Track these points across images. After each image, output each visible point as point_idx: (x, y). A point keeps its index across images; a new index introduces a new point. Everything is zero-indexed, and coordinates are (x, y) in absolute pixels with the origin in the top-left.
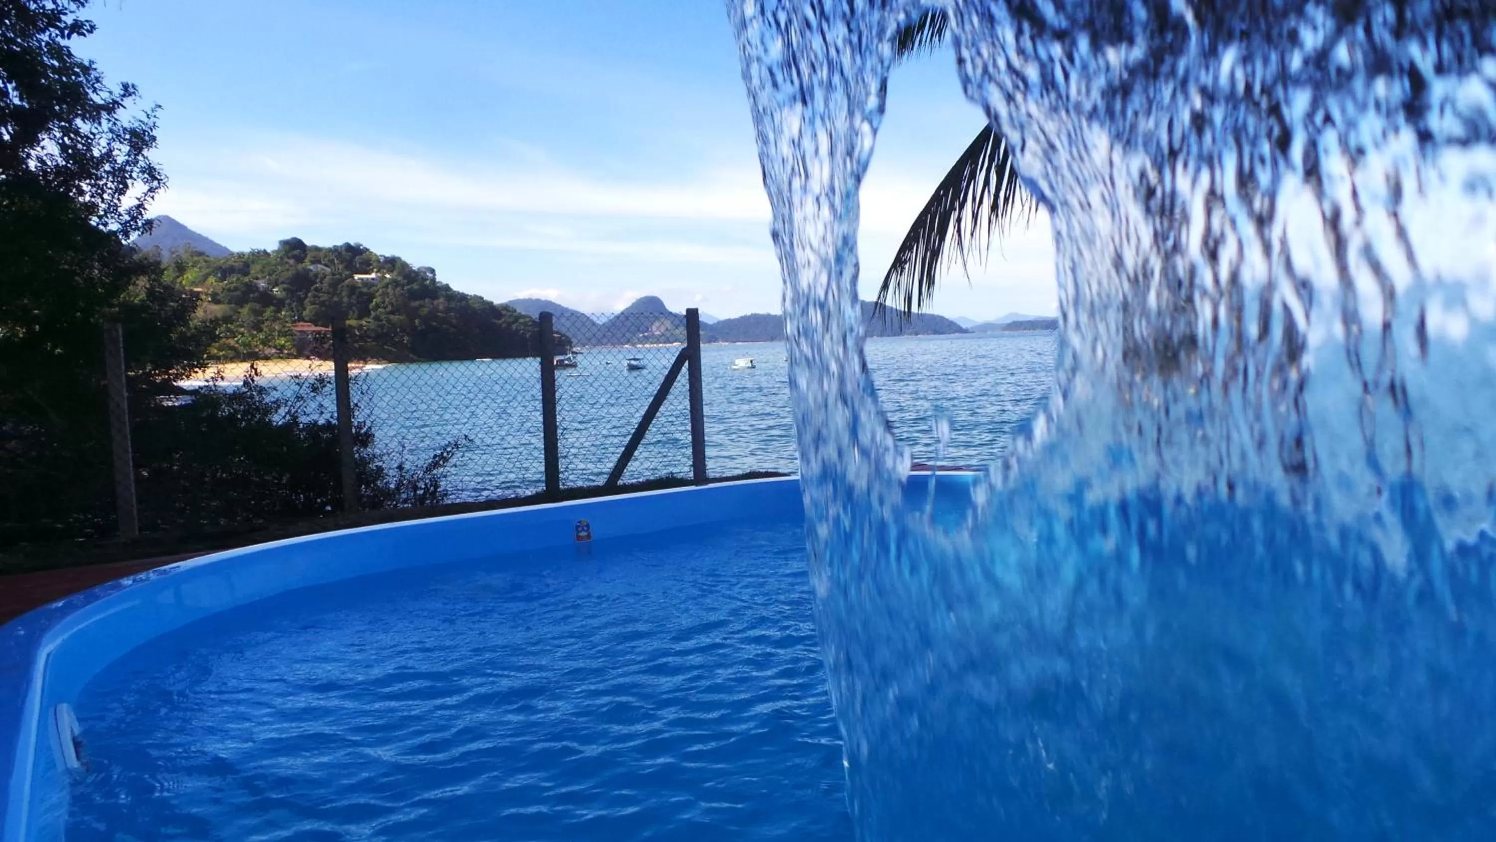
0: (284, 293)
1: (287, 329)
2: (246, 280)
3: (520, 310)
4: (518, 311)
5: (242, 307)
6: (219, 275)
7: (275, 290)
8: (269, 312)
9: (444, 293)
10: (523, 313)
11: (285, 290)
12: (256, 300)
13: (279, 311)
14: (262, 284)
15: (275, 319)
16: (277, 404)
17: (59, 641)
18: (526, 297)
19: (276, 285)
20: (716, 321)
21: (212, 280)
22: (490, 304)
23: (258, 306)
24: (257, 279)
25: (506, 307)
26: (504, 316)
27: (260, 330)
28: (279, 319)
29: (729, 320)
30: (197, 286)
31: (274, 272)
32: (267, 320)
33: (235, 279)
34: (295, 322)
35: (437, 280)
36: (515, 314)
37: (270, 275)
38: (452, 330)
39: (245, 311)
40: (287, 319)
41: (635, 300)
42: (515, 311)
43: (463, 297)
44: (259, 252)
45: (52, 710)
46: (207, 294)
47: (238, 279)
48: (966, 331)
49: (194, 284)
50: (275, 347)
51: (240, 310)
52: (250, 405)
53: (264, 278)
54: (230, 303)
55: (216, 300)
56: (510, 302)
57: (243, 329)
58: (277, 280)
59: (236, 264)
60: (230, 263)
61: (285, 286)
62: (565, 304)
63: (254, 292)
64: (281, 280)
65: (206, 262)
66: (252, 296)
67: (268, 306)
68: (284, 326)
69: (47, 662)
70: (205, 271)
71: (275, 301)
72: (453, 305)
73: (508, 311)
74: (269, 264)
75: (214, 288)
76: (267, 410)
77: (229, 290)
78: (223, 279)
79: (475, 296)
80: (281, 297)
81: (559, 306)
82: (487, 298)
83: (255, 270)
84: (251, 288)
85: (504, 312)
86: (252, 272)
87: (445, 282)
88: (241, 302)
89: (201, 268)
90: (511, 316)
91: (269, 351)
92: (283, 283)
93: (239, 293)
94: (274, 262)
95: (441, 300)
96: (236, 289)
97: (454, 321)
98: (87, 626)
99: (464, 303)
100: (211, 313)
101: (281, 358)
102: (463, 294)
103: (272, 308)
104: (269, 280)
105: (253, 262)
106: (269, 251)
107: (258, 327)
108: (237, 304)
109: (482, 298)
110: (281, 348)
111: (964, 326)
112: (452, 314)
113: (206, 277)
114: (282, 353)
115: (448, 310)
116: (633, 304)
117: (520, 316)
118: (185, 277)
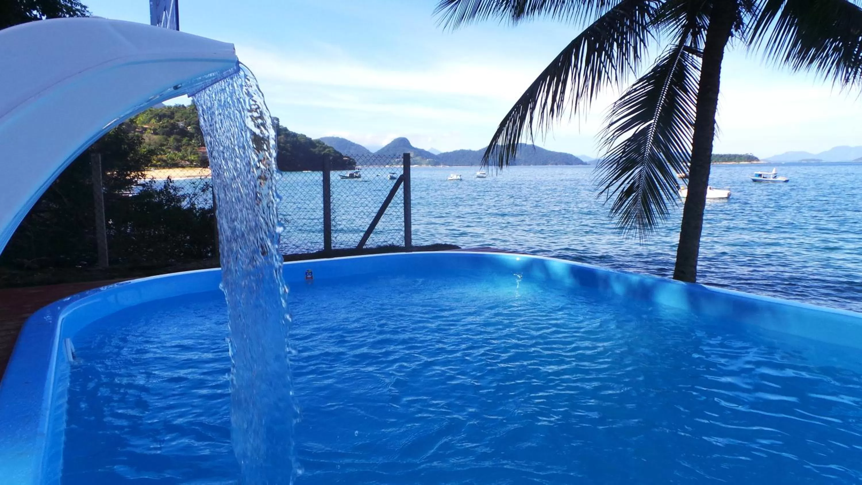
0: (194, 130)
1: (195, 150)
2: (172, 121)
3: (327, 143)
4: (325, 144)
5: (170, 137)
6: (157, 118)
7: (189, 128)
8: (185, 140)
9: (284, 132)
10: (329, 145)
11: (194, 128)
12: (177, 134)
13: (191, 140)
14: (181, 124)
15: (189, 145)
16: (184, 197)
17: (66, 314)
18: (331, 136)
19: (190, 125)
20: (439, 153)
21: (153, 121)
22: (310, 139)
23: (178, 137)
24: (178, 121)
25: (318, 142)
26: (318, 146)
27: (180, 151)
28: (191, 144)
29: (447, 153)
30: (145, 124)
31: (188, 117)
32: (184, 145)
33: (166, 121)
34: (199, 146)
35: (280, 125)
36: (324, 146)
37: (186, 119)
38: (288, 154)
39: (171, 139)
40: (196, 145)
41: (393, 140)
42: (324, 144)
43: (295, 135)
44: (180, 106)
45: (64, 340)
46: (150, 129)
47: (168, 121)
48: (585, 164)
49: (143, 123)
50: (188, 160)
51: (169, 139)
52: (169, 197)
53: (182, 121)
54: (163, 134)
55: (155, 133)
56: (322, 138)
57: (170, 150)
58: (190, 122)
59: (166, 112)
60: (164, 112)
61: (194, 126)
62: (353, 141)
63: (176, 129)
64: (192, 122)
65: (150, 111)
66: (175, 131)
67: (185, 137)
68: (194, 149)
69: (62, 322)
70: (150, 116)
71: (188, 134)
72: (289, 139)
73: (320, 144)
74: (185, 113)
75: (154, 126)
76: (179, 200)
77: (163, 127)
78: (160, 120)
79: (302, 134)
80: (192, 132)
81: (349, 141)
82: (308, 136)
83: (177, 116)
84: (174, 126)
85: (317, 145)
86: (176, 117)
87: (284, 126)
88: (169, 134)
89: (147, 114)
90: (321, 147)
91: (183, 163)
92: (193, 124)
93: (168, 129)
94: (188, 112)
95: (282, 136)
96: (166, 127)
97: (289, 149)
98: (79, 309)
99: (295, 138)
100: (153, 140)
101: (191, 167)
102: (295, 133)
103: (187, 138)
104: (186, 122)
105: (176, 112)
106: (185, 105)
107: (178, 149)
108: (167, 135)
109: (305, 136)
110: (192, 162)
111: (584, 160)
112: (288, 145)
113: (150, 120)
114: (193, 164)
115: (286, 142)
116: (392, 142)
117: (326, 147)
118: (138, 119)
